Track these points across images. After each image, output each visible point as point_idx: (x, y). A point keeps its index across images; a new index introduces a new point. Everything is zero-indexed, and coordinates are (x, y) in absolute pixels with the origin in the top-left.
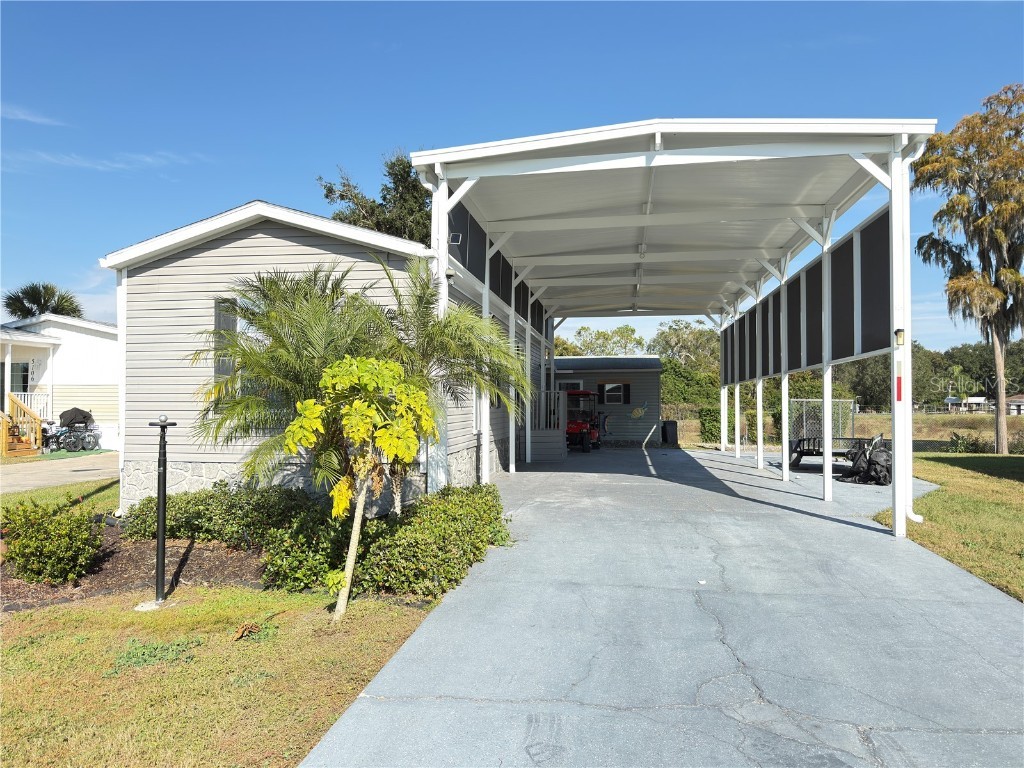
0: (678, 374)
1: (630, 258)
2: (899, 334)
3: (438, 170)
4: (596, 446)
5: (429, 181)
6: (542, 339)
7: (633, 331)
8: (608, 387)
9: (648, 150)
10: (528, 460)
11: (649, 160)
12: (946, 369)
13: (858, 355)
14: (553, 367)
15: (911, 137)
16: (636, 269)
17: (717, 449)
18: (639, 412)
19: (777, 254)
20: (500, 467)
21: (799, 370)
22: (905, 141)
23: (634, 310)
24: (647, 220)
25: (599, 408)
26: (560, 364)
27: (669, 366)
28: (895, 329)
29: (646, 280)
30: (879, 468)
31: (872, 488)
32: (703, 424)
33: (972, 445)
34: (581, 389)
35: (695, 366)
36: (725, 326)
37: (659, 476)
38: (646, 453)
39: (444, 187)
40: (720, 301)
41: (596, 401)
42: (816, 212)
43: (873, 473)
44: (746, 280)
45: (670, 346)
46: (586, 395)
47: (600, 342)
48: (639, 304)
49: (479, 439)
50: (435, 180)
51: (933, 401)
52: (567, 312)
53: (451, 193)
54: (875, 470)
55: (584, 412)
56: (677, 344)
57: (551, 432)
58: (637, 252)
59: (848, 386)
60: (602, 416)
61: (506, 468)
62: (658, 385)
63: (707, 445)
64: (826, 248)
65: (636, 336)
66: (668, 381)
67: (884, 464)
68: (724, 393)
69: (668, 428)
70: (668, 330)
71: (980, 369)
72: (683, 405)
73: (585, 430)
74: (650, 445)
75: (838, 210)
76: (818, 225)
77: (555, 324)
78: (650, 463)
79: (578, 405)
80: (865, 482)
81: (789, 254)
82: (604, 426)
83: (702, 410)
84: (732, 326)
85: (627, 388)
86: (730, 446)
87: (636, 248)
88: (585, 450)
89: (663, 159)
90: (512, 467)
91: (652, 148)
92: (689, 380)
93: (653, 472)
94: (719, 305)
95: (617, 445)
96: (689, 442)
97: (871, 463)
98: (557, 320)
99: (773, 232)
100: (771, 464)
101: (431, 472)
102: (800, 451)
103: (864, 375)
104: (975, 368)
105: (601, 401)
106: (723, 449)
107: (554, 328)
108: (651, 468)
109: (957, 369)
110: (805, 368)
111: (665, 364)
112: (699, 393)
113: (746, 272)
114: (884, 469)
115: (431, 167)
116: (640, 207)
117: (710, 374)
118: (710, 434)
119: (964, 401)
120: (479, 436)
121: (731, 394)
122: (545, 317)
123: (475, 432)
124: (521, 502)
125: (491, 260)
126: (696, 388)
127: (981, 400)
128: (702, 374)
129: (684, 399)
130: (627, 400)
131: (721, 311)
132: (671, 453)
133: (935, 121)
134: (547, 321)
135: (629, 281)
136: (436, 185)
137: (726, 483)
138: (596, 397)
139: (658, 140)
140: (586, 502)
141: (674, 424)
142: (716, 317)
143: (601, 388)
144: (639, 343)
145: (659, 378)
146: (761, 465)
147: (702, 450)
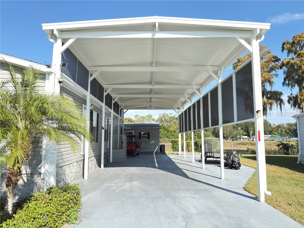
0: (165, 129)
1: (149, 87)
2: (258, 112)
3: (55, 32)
4: (138, 154)
5: (52, 38)
6: (119, 116)
7: (152, 116)
8: (142, 133)
9: (153, 31)
10: (111, 161)
11: (153, 35)
12: (237, 128)
13: (236, 122)
14: (123, 127)
15: (261, 30)
16: (151, 91)
17: (178, 154)
18: (153, 142)
19: (199, 87)
20: (97, 166)
21: (209, 128)
22: (258, 32)
23: (150, 108)
24: (154, 69)
25: (139, 140)
26: (126, 126)
27: (162, 127)
28: (257, 110)
29: (154, 96)
30: (235, 163)
31: (234, 171)
32: (173, 146)
33: (253, 151)
34: (133, 134)
35: (170, 127)
36: (180, 113)
37: (159, 168)
38: (155, 157)
39: (59, 42)
40: (178, 105)
41: (138, 138)
42: (216, 69)
43: (234, 165)
44: (187, 97)
45: (163, 121)
46: (134, 136)
47: (142, 119)
48: (152, 106)
49: (84, 157)
50: (55, 38)
51: (234, 137)
52: (129, 108)
53: (63, 44)
54: (235, 164)
55: (134, 142)
56: (164, 120)
57: (120, 151)
58: (151, 85)
59: (211, 133)
60: (140, 144)
61: (100, 166)
62: (159, 132)
63: (174, 153)
64: (219, 82)
65: (153, 118)
66: (162, 131)
67: (237, 162)
68: (180, 135)
69: (162, 147)
70: (162, 116)
71: (245, 128)
72: (167, 139)
73: (134, 149)
74: (156, 153)
75: (224, 67)
76: (216, 73)
77: (124, 112)
78: (156, 161)
79: (132, 140)
80: (231, 169)
81: (203, 87)
82: (141, 146)
83: (173, 141)
84: (182, 113)
85: (149, 134)
86: (182, 153)
87: (150, 83)
88: (134, 156)
89: (159, 35)
90: (102, 166)
91: (154, 30)
92: (168, 131)
93: (157, 166)
94: (178, 106)
95: (145, 153)
96: (168, 151)
97: (233, 161)
98: (125, 110)
99: (198, 78)
100: (196, 161)
101: (46, 178)
102: (207, 156)
103: (215, 130)
104: (244, 128)
105: (140, 138)
106: (180, 154)
107: (124, 113)
108: (156, 164)
109: (240, 128)
110: (211, 127)
111: (161, 126)
112: (171, 135)
113: (187, 94)
114: (237, 164)
115: (52, 31)
116: (151, 64)
117: (174, 129)
118: (175, 148)
119: (242, 137)
120: (84, 155)
121: (182, 136)
122: (120, 109)
123: (82, 153)
124: (98, 187)
125: (91, 82)
126: (170, 133)
127: (246, 137)
128: (171, 129)
129: (167, 137)
130: (149, 138)
131: (179, 108)
132: (163, 156)
133: (270, 24)
134: (121, 110)
135: (149, 96)
136: (56, 41)
137: (183, 170)
138: (138, 137)
139: (157, 26)
140: (127, 185)
141: (164, 145)
142: (177, 110)
143: (140, 133)
144: (154, 120)
145: (159, 130)
146: (194, 161)
147: (173, 155)
